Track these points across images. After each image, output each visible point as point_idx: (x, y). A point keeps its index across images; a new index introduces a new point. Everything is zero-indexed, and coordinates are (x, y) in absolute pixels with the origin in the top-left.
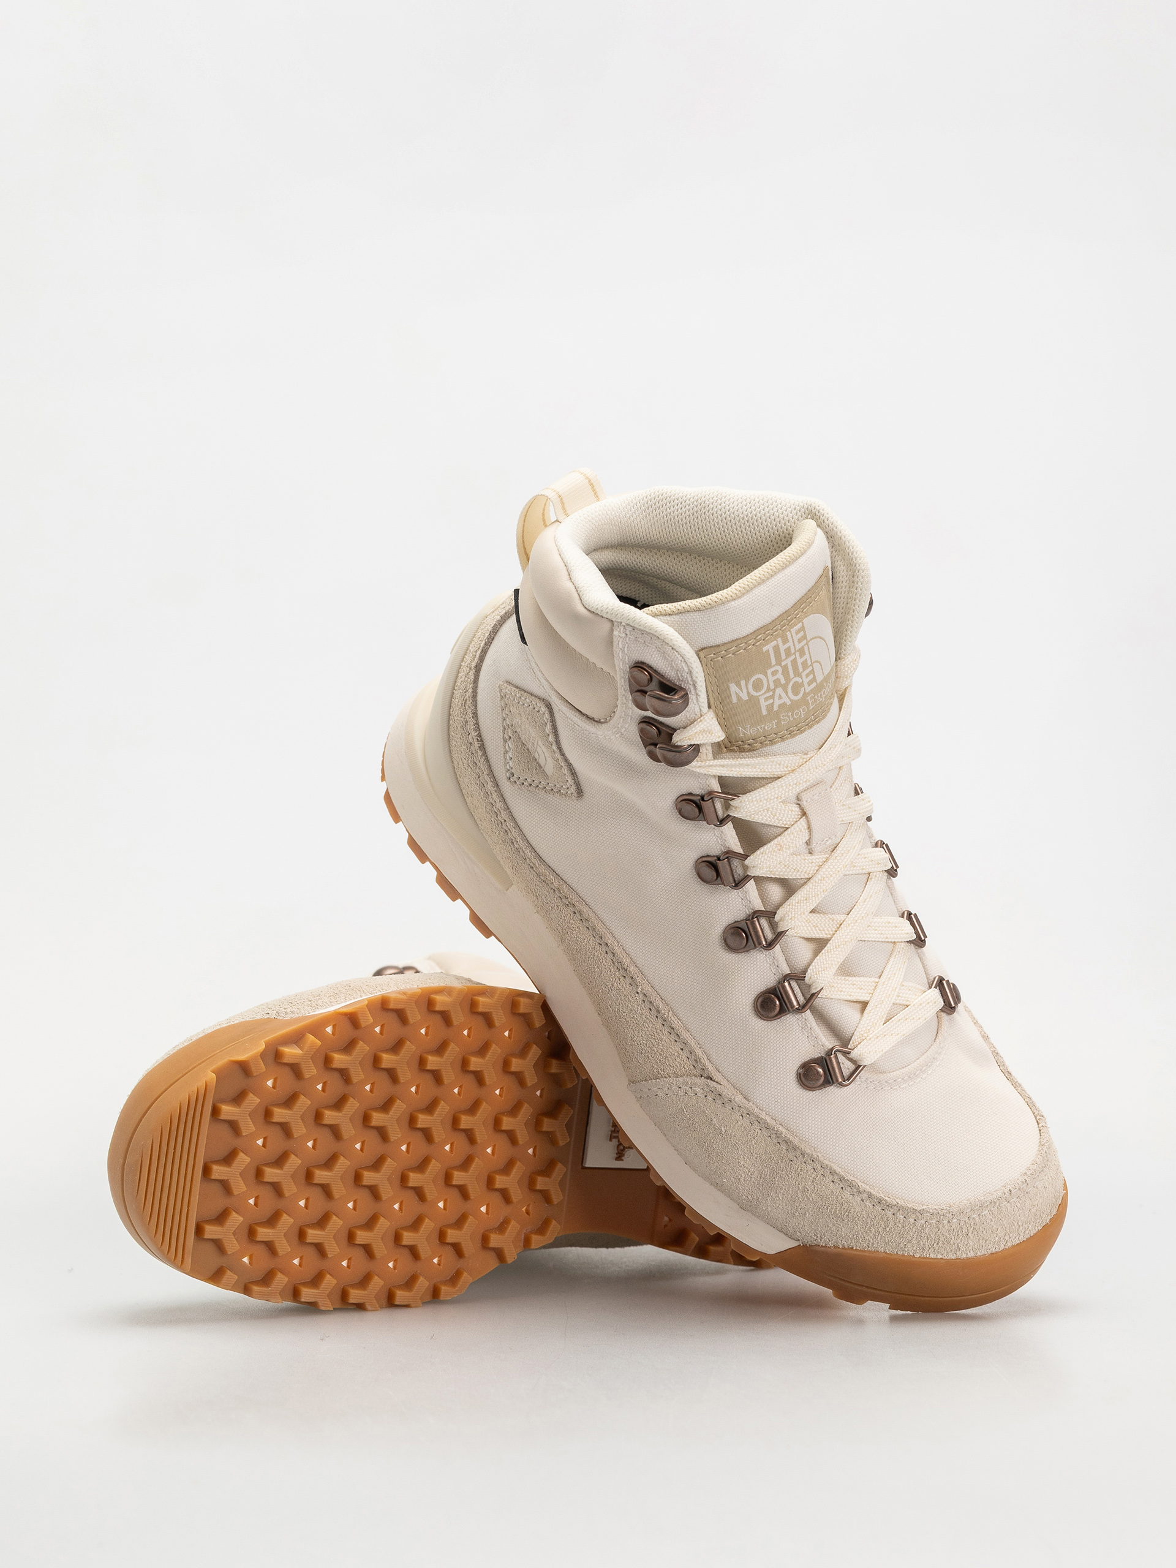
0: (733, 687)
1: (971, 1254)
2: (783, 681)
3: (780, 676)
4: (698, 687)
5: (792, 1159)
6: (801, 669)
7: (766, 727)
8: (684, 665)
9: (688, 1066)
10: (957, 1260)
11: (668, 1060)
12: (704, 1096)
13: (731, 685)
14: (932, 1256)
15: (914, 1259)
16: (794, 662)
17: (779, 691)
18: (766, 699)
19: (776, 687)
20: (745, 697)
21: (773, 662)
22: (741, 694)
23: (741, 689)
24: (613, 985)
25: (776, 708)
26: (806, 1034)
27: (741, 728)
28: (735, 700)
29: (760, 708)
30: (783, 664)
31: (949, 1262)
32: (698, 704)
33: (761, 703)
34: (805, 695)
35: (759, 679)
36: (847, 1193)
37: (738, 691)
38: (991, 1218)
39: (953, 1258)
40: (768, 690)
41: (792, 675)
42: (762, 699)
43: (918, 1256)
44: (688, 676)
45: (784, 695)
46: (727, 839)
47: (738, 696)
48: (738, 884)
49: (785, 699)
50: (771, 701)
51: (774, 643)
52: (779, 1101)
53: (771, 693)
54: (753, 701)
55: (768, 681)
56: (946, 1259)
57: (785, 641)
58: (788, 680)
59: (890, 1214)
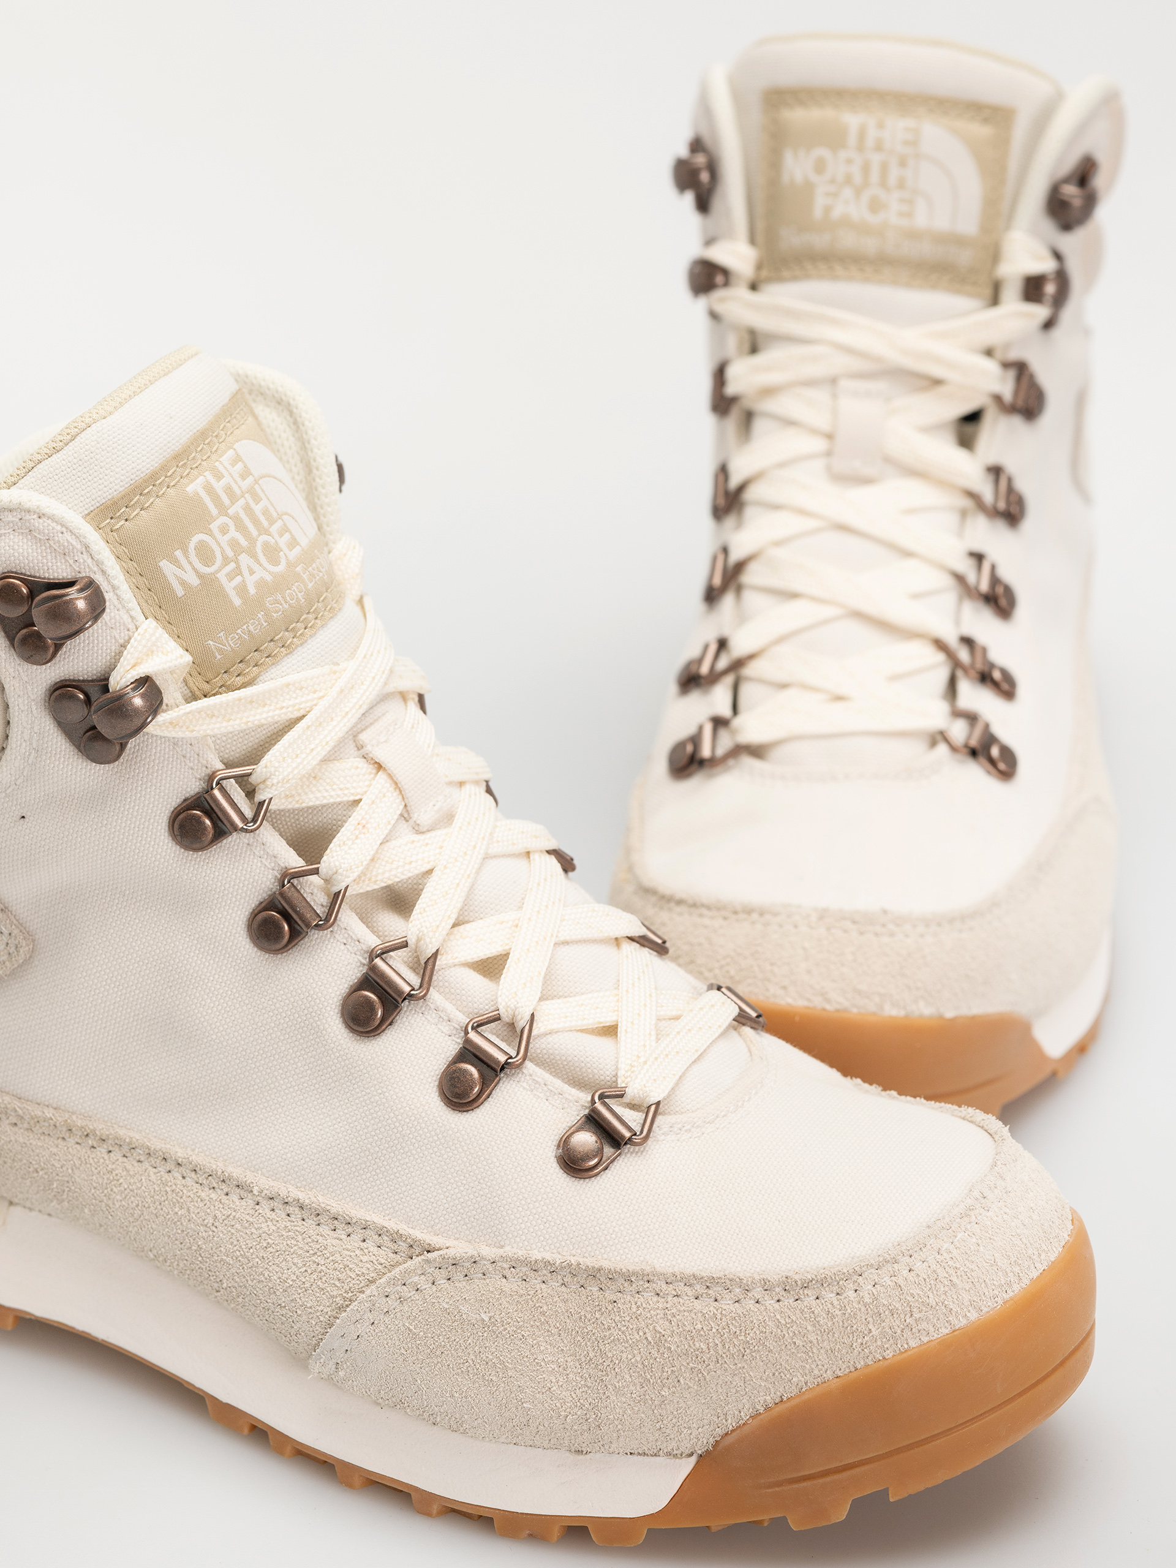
0: (165, 565)
1: (973, 1316)
2: (244, 543)
3: (233, 533)
4: (109, 571)
5: (613, 1297)
6: (265, 523)
7: (251, 628)
8: (69, 538)
9: (384, 1255)
10: (956, 1333)
11: (351, 1269)
12: (430, 1285)
13: (161, 564)
14: (913, 1343)
15: (886, 1363)
16: (248, 509)
17: (244, 559)
18: (231, 577)
19: (237, 554)
20: (194, 581)
21: (214, 511)
22: (185, 577)
23: (180, 567)
24: (215, 1217)
25: (252, 591)
26: (542, 1095)
27: (211, 643)
28: (180, 592)
29: (225, 596)
30: (231, 512)
31: (948, 1345)
32: (124, 607)
33: (225, 585)
34: (290, 565)
35: (201, 542)
36: (727, 1304)
37: (179, 572)
38: (974, 1240)
39: (947, 1331)
40: (226, 561)
41: (254, 532)
42: (222, 576)
43: (891, 1355)
44: (85, 556)
45: (256, 567)
46: (276, 852)
47: (183, 583)
48: (327, 921)
49: (260, 574)
50: (239, 579)
51: (201, 479)
52: (550, 1218)
53: (232, 565)
54: (208, 582)
55: (219, 544)
56: (937, 1339)
57: (219, 476)
58: (252, 541)
59: (810, 1301)
